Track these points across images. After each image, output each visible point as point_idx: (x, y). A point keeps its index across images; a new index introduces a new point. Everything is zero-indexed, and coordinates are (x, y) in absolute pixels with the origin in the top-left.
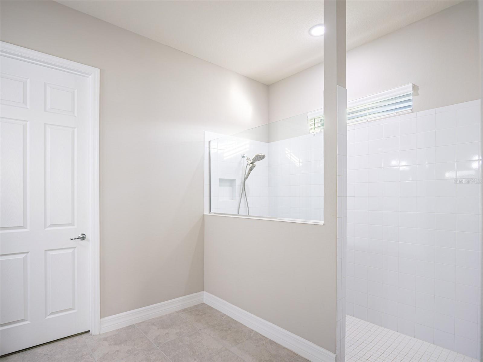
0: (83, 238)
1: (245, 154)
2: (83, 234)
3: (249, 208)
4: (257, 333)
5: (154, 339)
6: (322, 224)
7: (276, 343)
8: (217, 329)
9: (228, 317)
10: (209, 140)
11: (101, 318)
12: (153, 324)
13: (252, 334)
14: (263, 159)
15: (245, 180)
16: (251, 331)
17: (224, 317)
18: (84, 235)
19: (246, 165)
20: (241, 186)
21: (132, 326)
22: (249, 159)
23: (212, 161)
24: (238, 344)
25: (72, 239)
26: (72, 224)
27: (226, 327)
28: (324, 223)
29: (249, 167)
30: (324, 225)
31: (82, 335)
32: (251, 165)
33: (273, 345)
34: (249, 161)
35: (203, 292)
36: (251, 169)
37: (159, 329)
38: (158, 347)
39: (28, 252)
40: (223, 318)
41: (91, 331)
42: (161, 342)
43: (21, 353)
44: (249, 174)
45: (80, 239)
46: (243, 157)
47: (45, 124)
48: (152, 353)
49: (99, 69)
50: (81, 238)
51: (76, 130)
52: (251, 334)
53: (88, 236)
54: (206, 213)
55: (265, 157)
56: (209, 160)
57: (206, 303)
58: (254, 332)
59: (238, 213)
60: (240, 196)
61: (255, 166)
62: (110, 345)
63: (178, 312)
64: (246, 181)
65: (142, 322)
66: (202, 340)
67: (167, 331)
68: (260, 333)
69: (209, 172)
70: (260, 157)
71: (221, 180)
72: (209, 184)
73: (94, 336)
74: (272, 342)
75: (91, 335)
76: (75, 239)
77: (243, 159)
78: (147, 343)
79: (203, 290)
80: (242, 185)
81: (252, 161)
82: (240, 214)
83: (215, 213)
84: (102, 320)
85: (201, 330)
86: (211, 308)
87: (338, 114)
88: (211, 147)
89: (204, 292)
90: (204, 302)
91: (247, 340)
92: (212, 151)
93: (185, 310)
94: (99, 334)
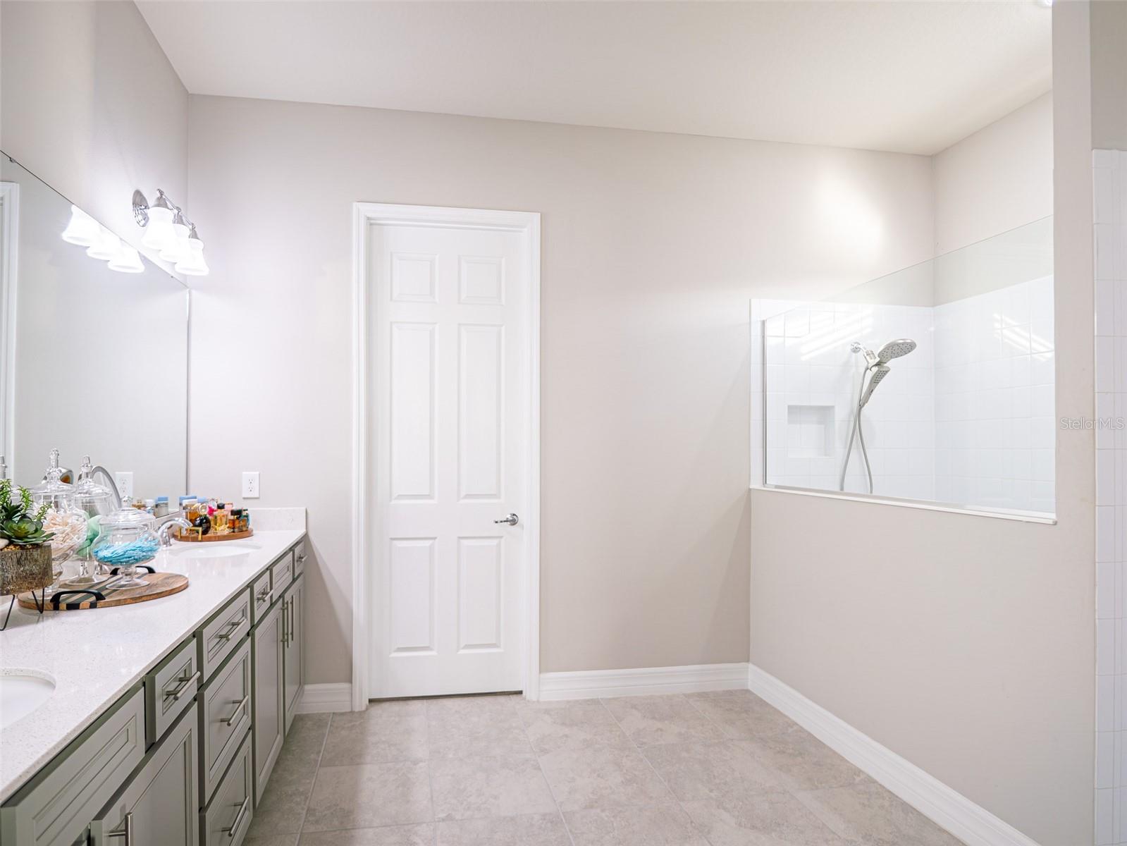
0: (513, 522)
1: (860, 343)
2: (514, 515)
3: (872, 477)
4: (871, 781)
5: (634, 734)
6: (1051, 522)
7: (919, 814)
8: (771, 748)
9: (802, 730)
10: (762, 319)
11: (540, 672)
12: (634, 707)
13: (858, 779)
14: (910, 351)
15: (861, 407)
16: (858, 772)
17: (792, 727)
18: (515, 517)
19: (864, 370)
20: (849, 421)
21: (595, 702)
22: (870, 354)
23: (768, 365)
24: (817, 788)
25: (496, 522)
26: (496, 496)
27: (793, 749)
28: (1056, 520)
29: (870, 375)
30: (1055, 523)
31: (511, 696)
32: (875, 369)
33: (911, 815)
34: (871, 359)
35: (746, 664)
36: (876, 380)
37: (644, 717)
38: (639, 749)
39: (435, 538)
40: (790, 730)
41: (524, 693)
42: (645, 740)
43: (425, 701)
44: (871, 391)
45: (509, 523)
46: (856, 350)
47: (459, 324)
48: (627, 756)
49: (539, 214)
50: (510, 521)
51: (503, 328)
52: (855, 777)
53: (522, 518)
54: (756, 484)
55: (916, 345)
56: (764, 364)
57: (753, 691)
58: (862, 776)
59: (842, 489)
60: (848, 446)
61: (887, 372)
62: (554, 723)
63: (688, 696)
64: (863, 409)
65: (614, 699)
66: (731, 759)
67: (659, 725)
68: (880, 782)
69: (763, 391)
70: (900, 349)
71: (793, 410)
72: (763, 420)
73: (528, 701)
74: (907, 808)
75: (525, 699)
76: (501, 522)
77: (854, 354)
78: (619, 736)
79: (748, 661)
80: (852, 419)
81: (878, 359)
82: (846, 490)
83: (777, 487)
84: (543, 676)
85: (732, 740)
86: (763, 703)
87: (1095, 226)
88: (768, 332)
89: (751, 666)
90: (750, 688)
91: (841, 786)
92: (770, 342)
93: (703, 696)
94: (538, 701)
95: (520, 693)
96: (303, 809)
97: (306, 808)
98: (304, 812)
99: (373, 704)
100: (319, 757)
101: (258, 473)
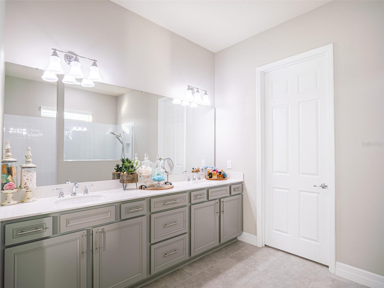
26: (316, 174)
31: (323, 266)
39: (289, 189)
47: (298, 102)
49: (332, 44)
51: (319, 100)
53: (328, 186)
73: (330, 272)
75: (328, 269)
76: (318, 186)
84: (337, 263)
94: (334, 274)
95: (328, 267)
96: (211, 265)
97: (212, 265)
98: (210, 266)
99: (266, 247)
100: (231, 254)
101: (231, 161)
